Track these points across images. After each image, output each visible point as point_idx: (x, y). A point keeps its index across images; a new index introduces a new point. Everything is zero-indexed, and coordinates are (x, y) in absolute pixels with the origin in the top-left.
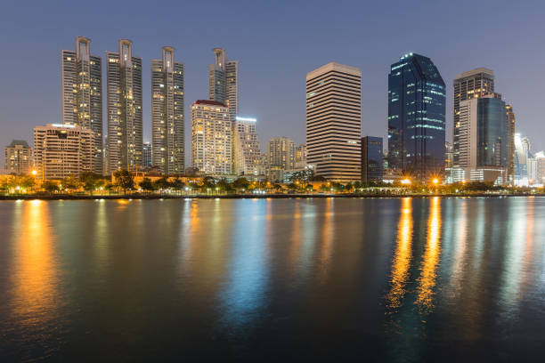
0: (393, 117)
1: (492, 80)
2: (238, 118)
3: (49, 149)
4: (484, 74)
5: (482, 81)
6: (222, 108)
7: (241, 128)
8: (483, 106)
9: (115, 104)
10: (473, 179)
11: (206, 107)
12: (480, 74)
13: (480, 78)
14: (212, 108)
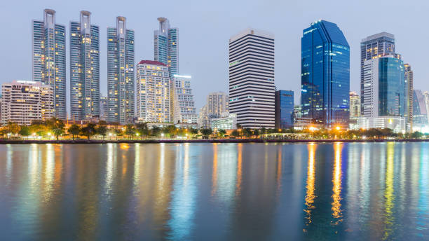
0: (305, 74)
1: (393, 43)
2: (175, 76)
3: (14, 102)
4: (386, 37)
5: (384, 43)
6: (163, 67)
7: (178, 84)
8: (384, 64)
9: (76, 65)
10: (375, 126)
11: (149, 67)
12: (382, 38)
13: (382, 41)
14: (154, 67)
